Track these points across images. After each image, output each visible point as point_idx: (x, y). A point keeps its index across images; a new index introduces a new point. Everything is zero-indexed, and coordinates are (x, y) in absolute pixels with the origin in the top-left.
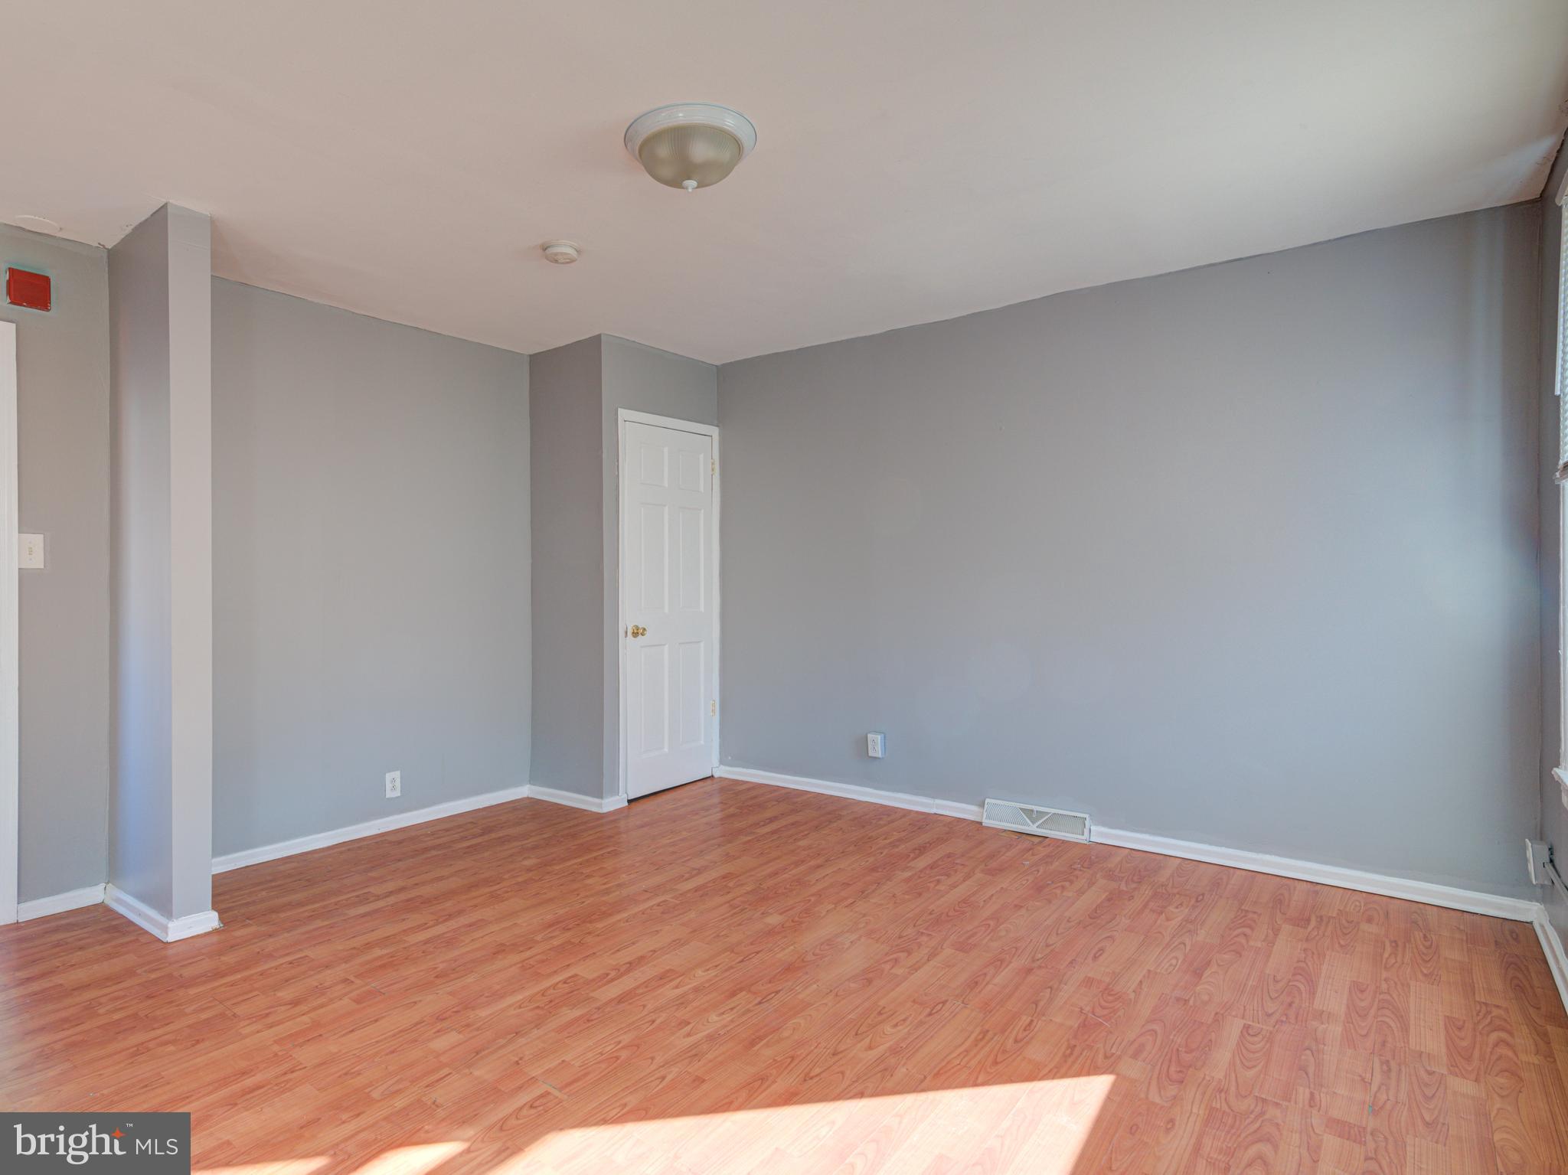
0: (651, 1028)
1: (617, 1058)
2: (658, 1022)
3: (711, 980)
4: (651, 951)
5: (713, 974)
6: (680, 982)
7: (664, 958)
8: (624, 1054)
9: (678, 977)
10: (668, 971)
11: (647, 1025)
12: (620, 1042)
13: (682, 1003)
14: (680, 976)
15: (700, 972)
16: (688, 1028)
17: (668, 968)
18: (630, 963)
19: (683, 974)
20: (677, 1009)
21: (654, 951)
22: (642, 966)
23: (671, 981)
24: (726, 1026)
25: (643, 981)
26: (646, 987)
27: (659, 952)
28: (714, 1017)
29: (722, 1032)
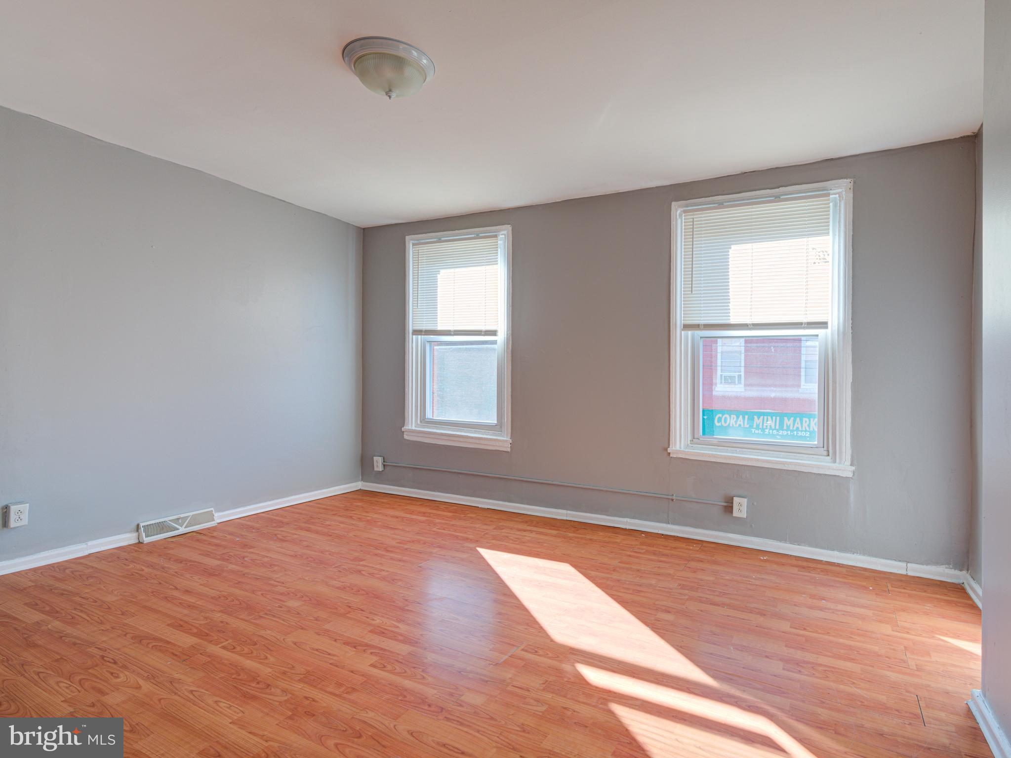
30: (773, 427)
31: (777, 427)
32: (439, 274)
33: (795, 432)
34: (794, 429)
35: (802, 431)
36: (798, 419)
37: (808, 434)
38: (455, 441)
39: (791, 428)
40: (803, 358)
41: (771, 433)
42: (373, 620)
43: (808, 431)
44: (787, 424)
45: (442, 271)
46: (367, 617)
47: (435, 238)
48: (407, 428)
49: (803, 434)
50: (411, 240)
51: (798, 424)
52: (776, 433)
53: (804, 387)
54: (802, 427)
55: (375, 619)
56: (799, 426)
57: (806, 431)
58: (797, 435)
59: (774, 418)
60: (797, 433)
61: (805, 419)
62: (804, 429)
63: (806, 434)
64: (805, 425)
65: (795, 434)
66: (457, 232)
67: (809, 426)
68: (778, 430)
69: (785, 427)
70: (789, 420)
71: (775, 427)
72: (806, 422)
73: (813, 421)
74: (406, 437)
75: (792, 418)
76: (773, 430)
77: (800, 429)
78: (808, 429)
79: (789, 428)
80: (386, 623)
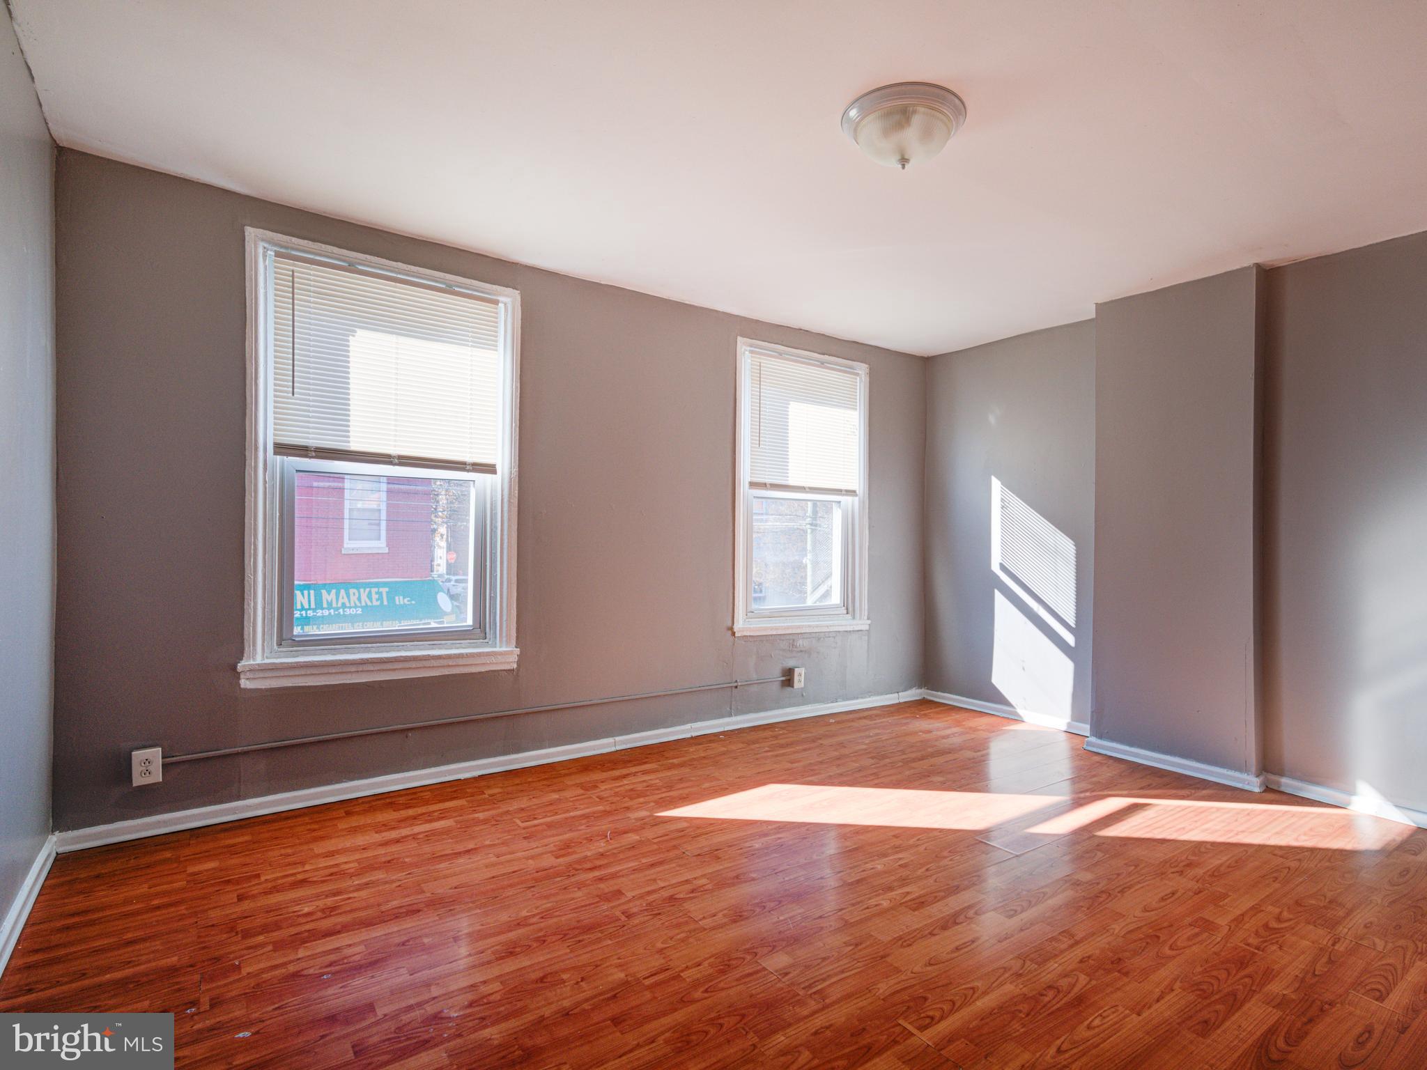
0: (929, 866)
1: (950, 852)
2: (924, 869)
3: (876, 895)
4: (934, 935)
5: (872, 900)
6: (905, 897)
7: (921, 925)
8: (945, 853)
9: (906, 902)
10: (914, 910)
11: (931, 868)
12: (951, 860)
13: (904, 880)
14: (903, 903)
15: (885, 904)
16: (901, 862)
17: (916, 913)
18: (956, 923)
19: (901, 904)
20: (908, 876)
21: (932, 934)
22: (943, 918)
23: (914, 899)
24: (872, 861)
25: (939, 903)
26: (936, 897)
27: (927, 932)
28: (879, 867)
29: (876, 858)
30: (306, 606)
31: (313, 606)
32: (354, 336)
33: (341, 610)
34: (339, 605)
35: (350, 608)
36: (343, 592)
37: (359, 611)
38: (394, 670)
39: (334, 605)
40: (347, 505)
41: (304, 615)
43: (359, 607)
44: (327, 600)
45: (360, 332)
47: (344, 261)
48: (252, 662)
49: (353, 611)
50: (263, 240)
51: (343, 598)
52: (312, 614)
53: (349, 546)
54: (349, 601)
56: (346, 600)
57: (356, 607)
58: (344, 614)
59: (306, 592)
60: (344, 611)
61: (352, 591)
62: (353, 604)
63: (357, 611)
64: (354, 598)
65: (342, 613)
66: (400, 265)
67: (359, 599)
68: (314, 610)
69: (325, 605)
70: (329, 594)
71: (310, 606)
72: (354, 594)
73: (364, 591)
74: (245, 683)
75: (334, 591)
76: (306, 610)
77: (348, 605)
78: (358, 604)
79: (332, 605)
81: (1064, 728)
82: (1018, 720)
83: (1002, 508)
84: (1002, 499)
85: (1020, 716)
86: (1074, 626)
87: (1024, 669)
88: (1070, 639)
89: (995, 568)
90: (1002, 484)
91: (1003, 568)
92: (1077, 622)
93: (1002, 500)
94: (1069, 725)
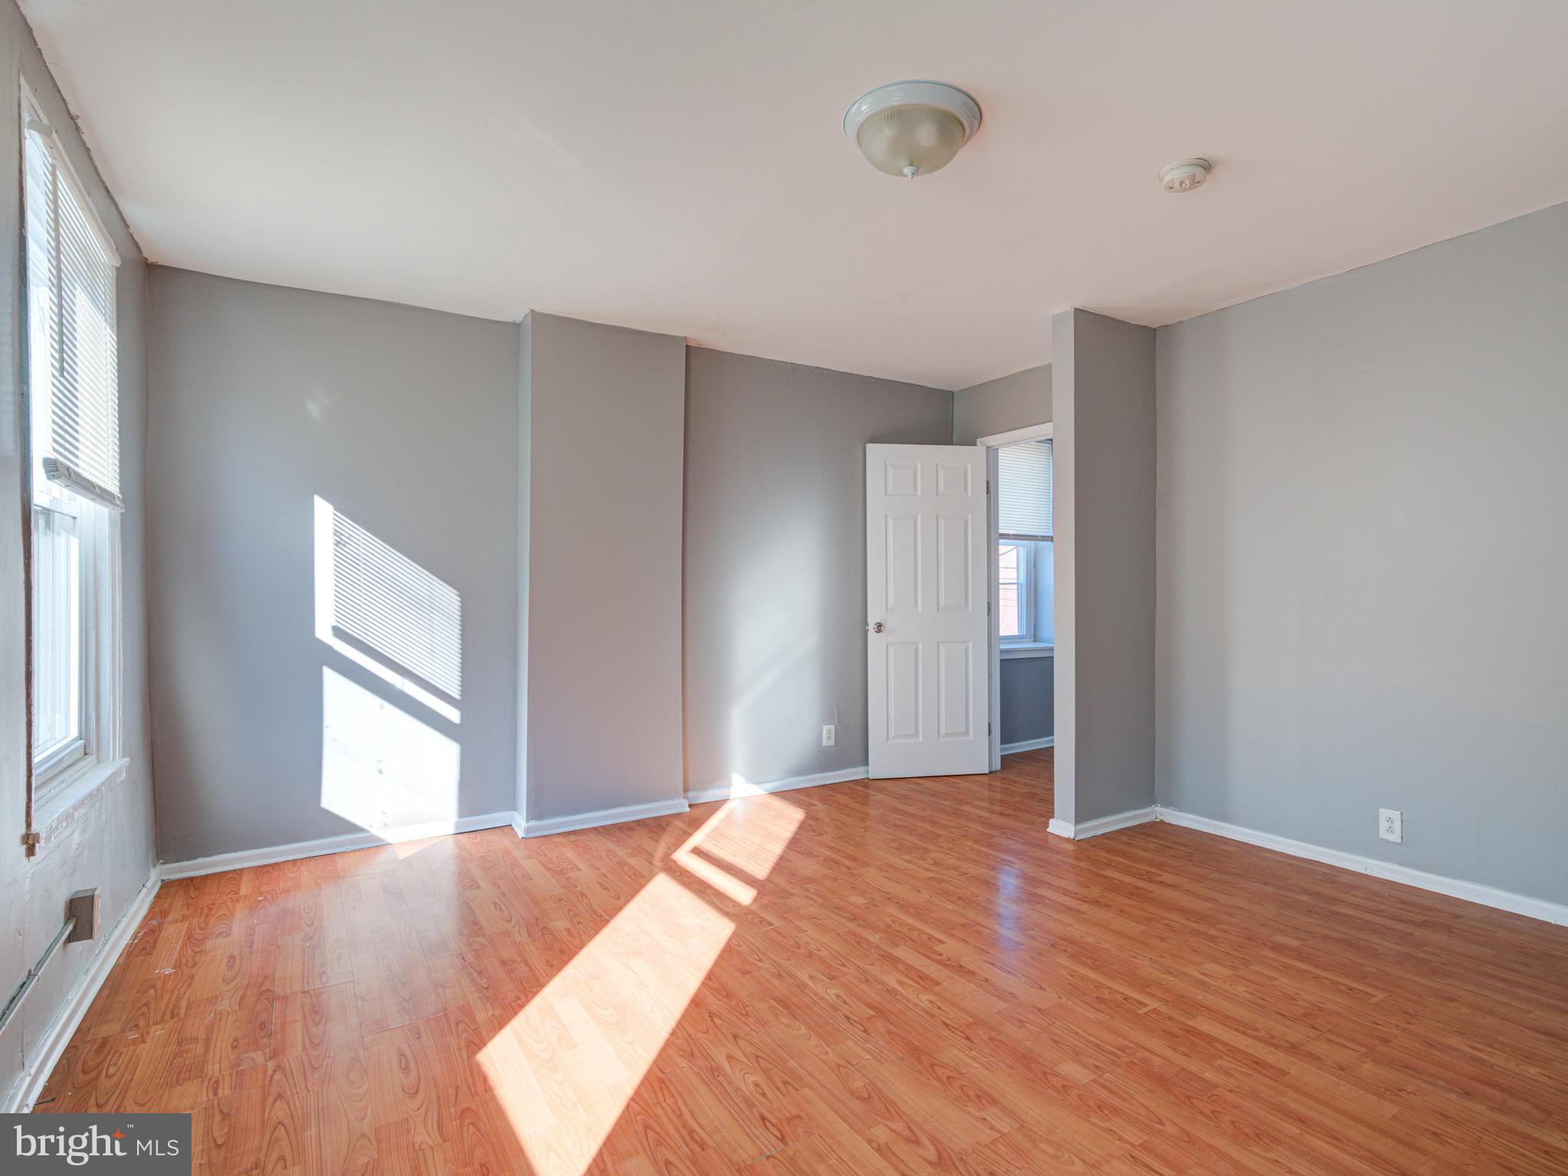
42: (931, 1002)
46: (940, 1008)
55: (928, 1003)
80: (914, 992)
81: (452, 830)
82: (377, 846)
83: (337, 544)
84: (335, 530)
85: (379, 839)
86: (458, 697)
87: (380, 772)
88: (453, 715)
89: (323, 631)
90: (335, 509)
91: (338, 632)
92: (463, 692)
93: (336, 533)
94: (458, 825)
